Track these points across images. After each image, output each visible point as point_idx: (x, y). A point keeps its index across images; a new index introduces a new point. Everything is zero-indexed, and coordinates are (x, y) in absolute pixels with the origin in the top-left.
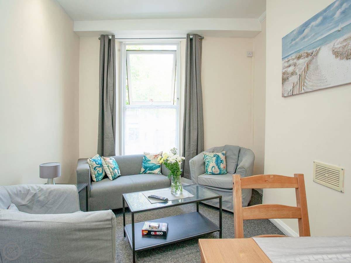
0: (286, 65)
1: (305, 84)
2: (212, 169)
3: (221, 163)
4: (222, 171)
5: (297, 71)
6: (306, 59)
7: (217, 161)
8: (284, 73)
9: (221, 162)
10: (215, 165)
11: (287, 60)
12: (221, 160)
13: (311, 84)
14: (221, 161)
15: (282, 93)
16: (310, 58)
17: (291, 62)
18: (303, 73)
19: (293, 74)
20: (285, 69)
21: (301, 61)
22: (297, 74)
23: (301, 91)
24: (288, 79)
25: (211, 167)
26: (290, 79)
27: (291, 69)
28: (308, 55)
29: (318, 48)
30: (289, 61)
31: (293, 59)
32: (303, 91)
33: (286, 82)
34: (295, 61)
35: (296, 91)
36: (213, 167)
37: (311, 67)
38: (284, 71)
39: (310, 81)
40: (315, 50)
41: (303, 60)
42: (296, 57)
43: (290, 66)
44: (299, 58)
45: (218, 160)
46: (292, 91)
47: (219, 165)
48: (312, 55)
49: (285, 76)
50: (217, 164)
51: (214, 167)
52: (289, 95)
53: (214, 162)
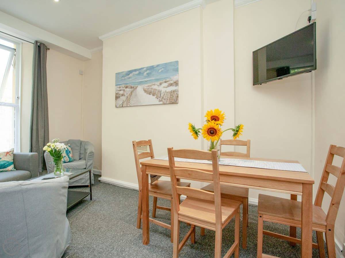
0: (118, 89)
1: (130, 102)
2: (64, 159)
3: (70, 154)
4: (71, 159)
5: (125, 94)
6: (130, 89)
8: (117, 94)
10: (66, 155)
11: (119, 87)
13: (133, 102)
15: (116, 105)
16: (132, 89)
17: (121, 88)
18: (129, 96)
19: (123, 95)
20: (118, 92)
21: (128, 89)
22: (125, 96)
23: (128, 105)
24: (119, 97)
26: (121, 97)
27: (121, 92)
28: (131, 88)
29: (137, 86)
30: (120, 87)
31: (123, 87)
32: (129, 106)
33: (118, 99)
34: (124, 88)
35: (125, 105)
37: (133, 94)
38: (117, 92)
39: (132, 101)
40: (135, 86)
41: (129, 89)
42: (125, 87)
43: (121, 90)
44: (126, 87)
46: (122, 104)
47: (68, 155)
48: (134, 88)
49: (118, 95)
52: (120, 106)
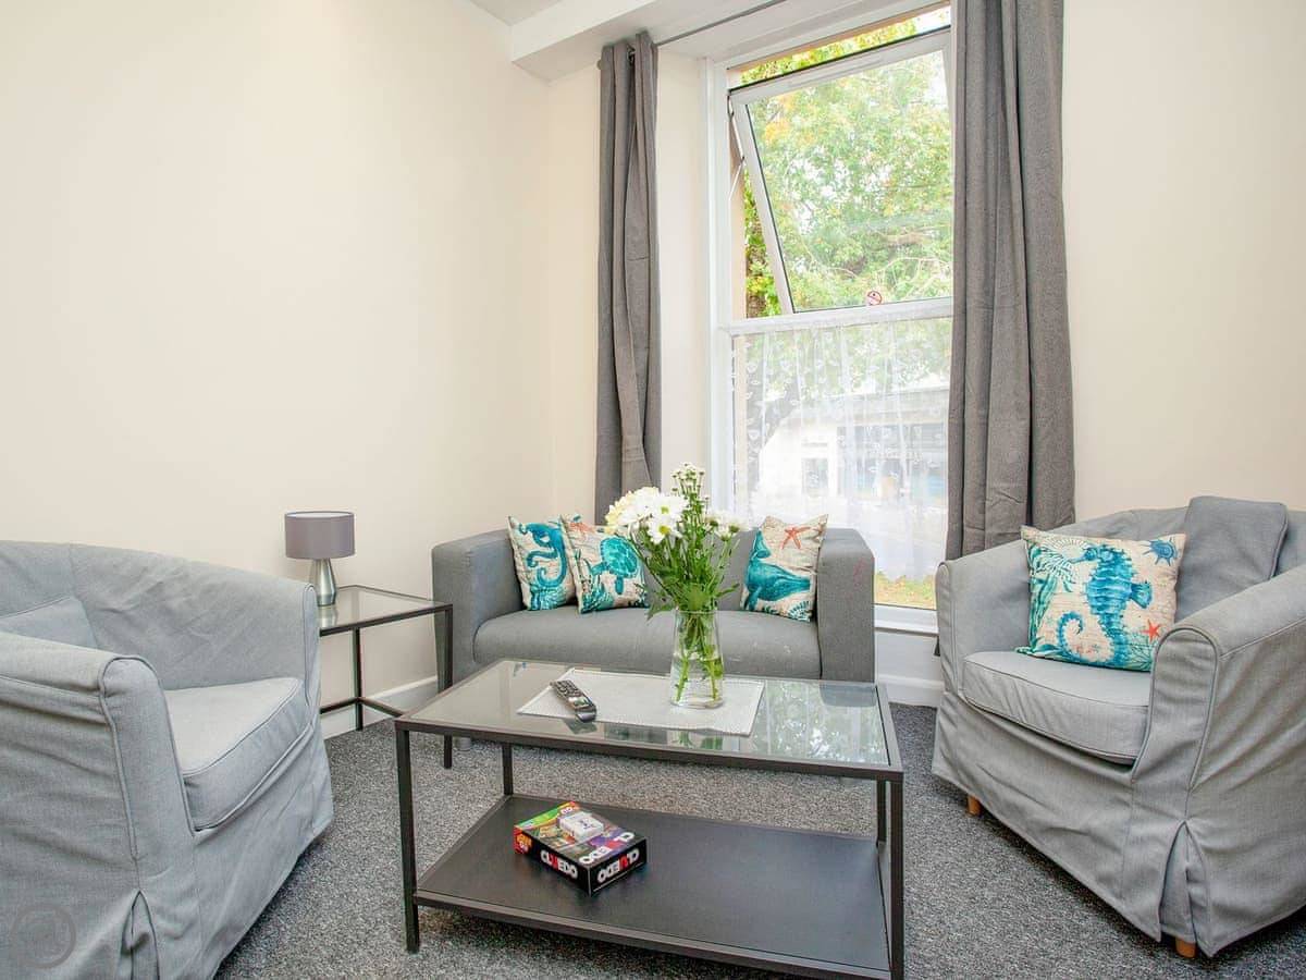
2: (1060, 631)
3: (1130, 603)
4: (1129, 648)
7: (1102, 583)
9: (1133, 597)
10: (1084, 609)
12: (1133, 580)
14: (1135, 587)
25: (1058, 618)
36: (1066, 618)
45: (1109, 581)
47: (1111, 611)
50: (1101, 605)
51: (1072, 616)
53: (1079, 588)
